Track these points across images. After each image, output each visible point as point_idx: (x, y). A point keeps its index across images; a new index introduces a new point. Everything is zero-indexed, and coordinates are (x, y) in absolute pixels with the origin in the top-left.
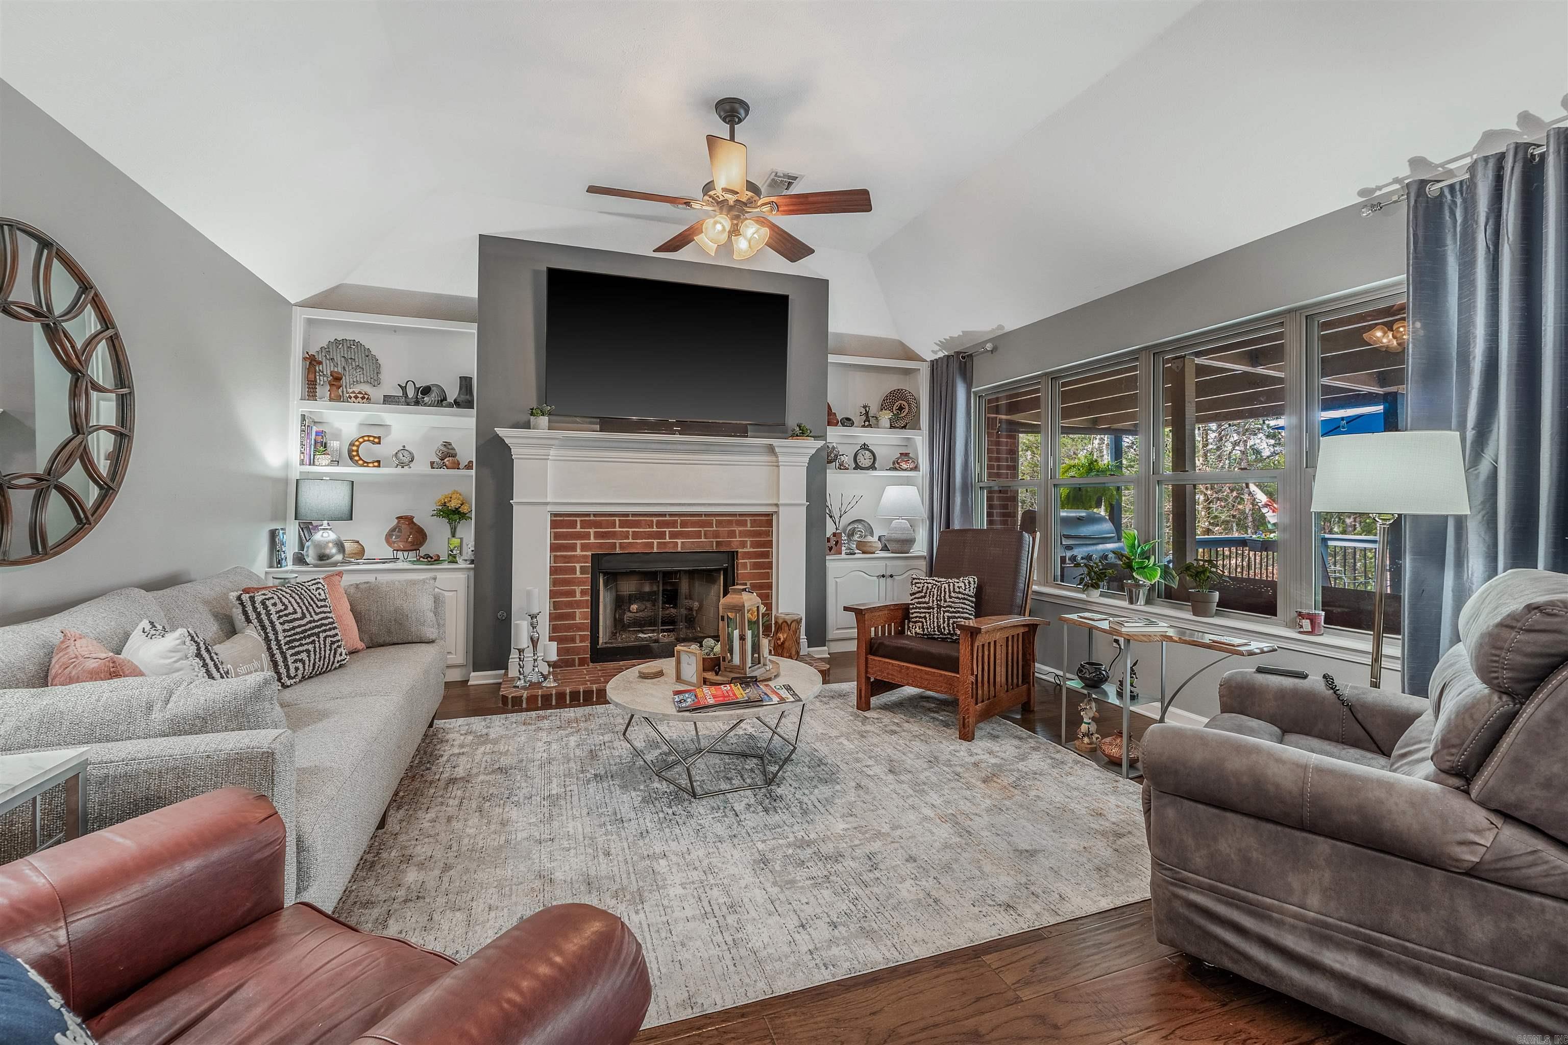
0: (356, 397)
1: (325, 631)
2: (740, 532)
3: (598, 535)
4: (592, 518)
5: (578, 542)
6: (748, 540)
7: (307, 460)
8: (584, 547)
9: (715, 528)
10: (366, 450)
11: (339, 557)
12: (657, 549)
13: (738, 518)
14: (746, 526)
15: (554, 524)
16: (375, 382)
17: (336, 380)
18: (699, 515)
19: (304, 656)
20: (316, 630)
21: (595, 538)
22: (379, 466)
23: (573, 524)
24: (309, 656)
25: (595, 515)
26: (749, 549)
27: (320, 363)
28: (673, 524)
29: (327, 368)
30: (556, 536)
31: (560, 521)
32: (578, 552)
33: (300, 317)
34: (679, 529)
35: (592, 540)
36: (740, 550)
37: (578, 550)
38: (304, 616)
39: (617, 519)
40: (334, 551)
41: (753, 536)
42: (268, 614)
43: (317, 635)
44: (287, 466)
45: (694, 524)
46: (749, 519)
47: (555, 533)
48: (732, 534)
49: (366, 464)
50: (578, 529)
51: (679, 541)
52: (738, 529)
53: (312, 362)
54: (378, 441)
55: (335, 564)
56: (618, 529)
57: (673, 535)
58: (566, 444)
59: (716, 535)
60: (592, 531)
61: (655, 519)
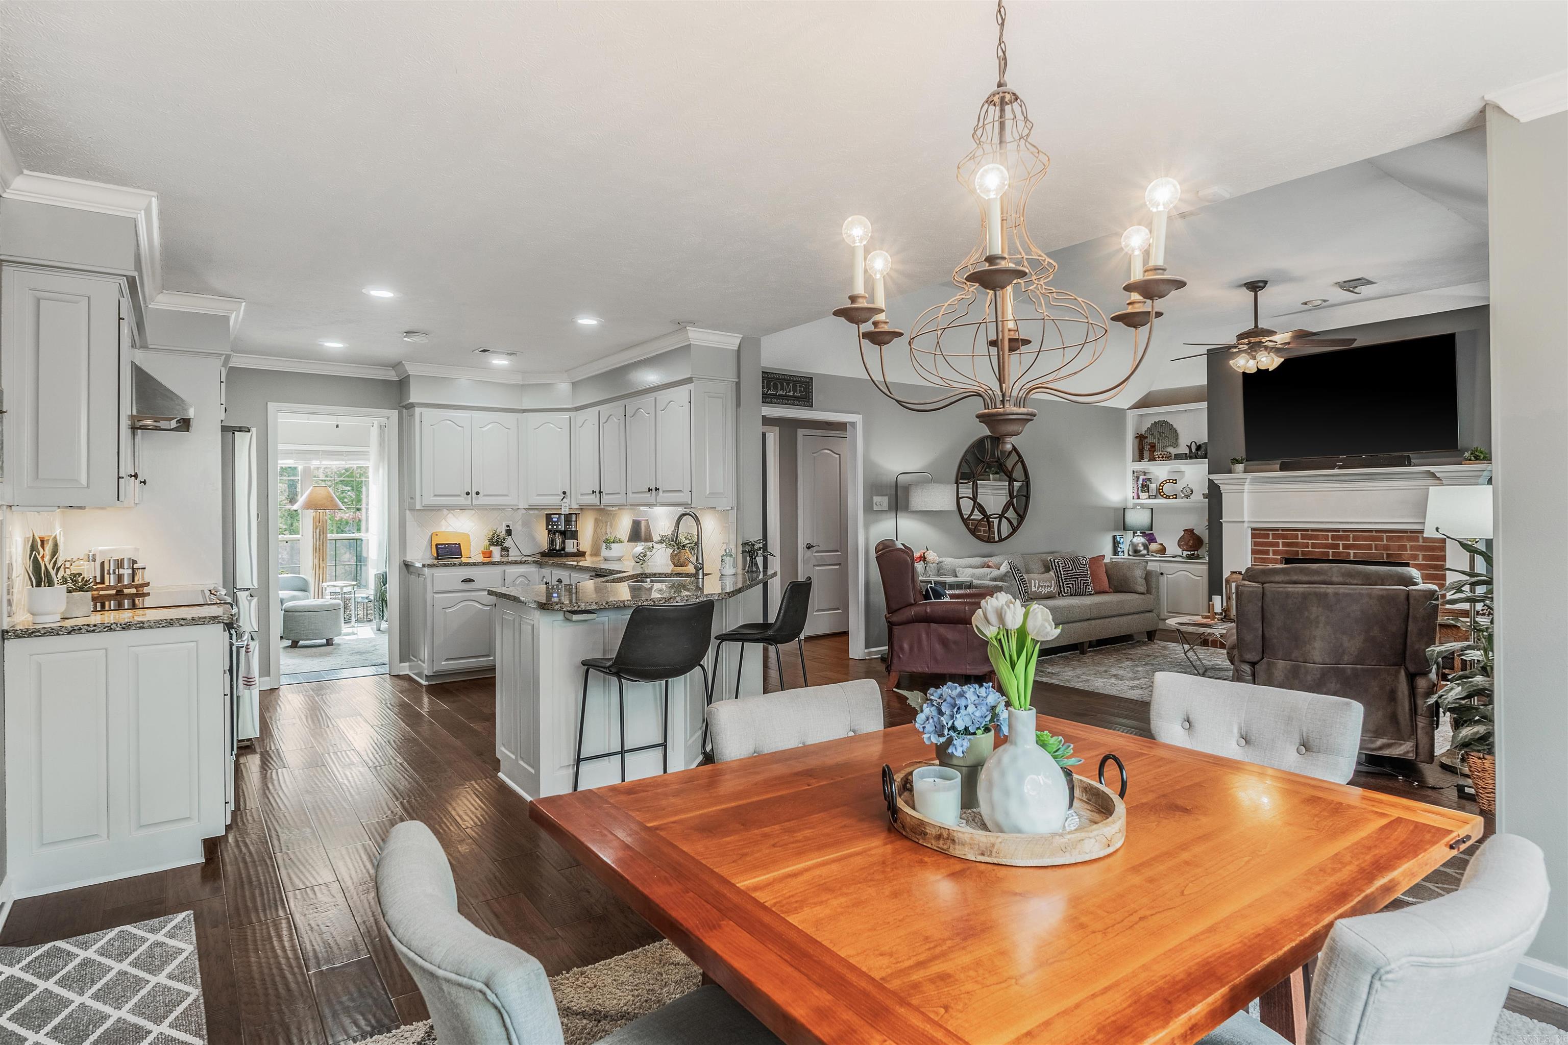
0: (1163, 457)
2: (1411, 547)
3: (1284, 544)
4: (1280, 532)
5: (1271, 549)
6: (1420, 554)
7: (1136, 497)
8: (1275, 553)
9: (1385, 542)
10: (1167, 488)
11: (1145, 552)
12: (1332, 556)
13: (1409, 534)
14: (1418, 541)
15: (1254, 536)
16: (1176, 444)
17: (1153, 447)
18: (1370, 531)
19: (1071, 585)
21: (1283, 546)
22: (1176, 498)
23: (1267, 536)
24: (1073, 586)
25: (1282, 530)
26: (1420, 561)
27: (1147, 437)
28: (1347, 538)
29: (1150, 440)
30: (1255, 544)
31: (1258, 534)
32: (1271, 556)
33: (1131, 416)
34: (1351, 542)
35: (1281, 548)
36: (1411, 562)
37: (1271, 554)
38: (1072, 570)
39: (1299, 533)
40: (1142, 548)
41: (1426, 551)
42: (1059, 567)
43: (1077, 578)
44: (1126, 500)
45: (1365, 539)
47: (1255, 542)
48: (1404, 548)
49: (1168, 497)
50: (1271, 539)
51: (1352, 552)
52: (1408, 544)
53: (1140, 438)
54: (1175, 482)
55: (1144, 556)
56: (1300, 541)
57: (1346, 547)
58: (1254, 481)
59: (1386, 548)
60: (1280, 541)
61: (1330, 534)
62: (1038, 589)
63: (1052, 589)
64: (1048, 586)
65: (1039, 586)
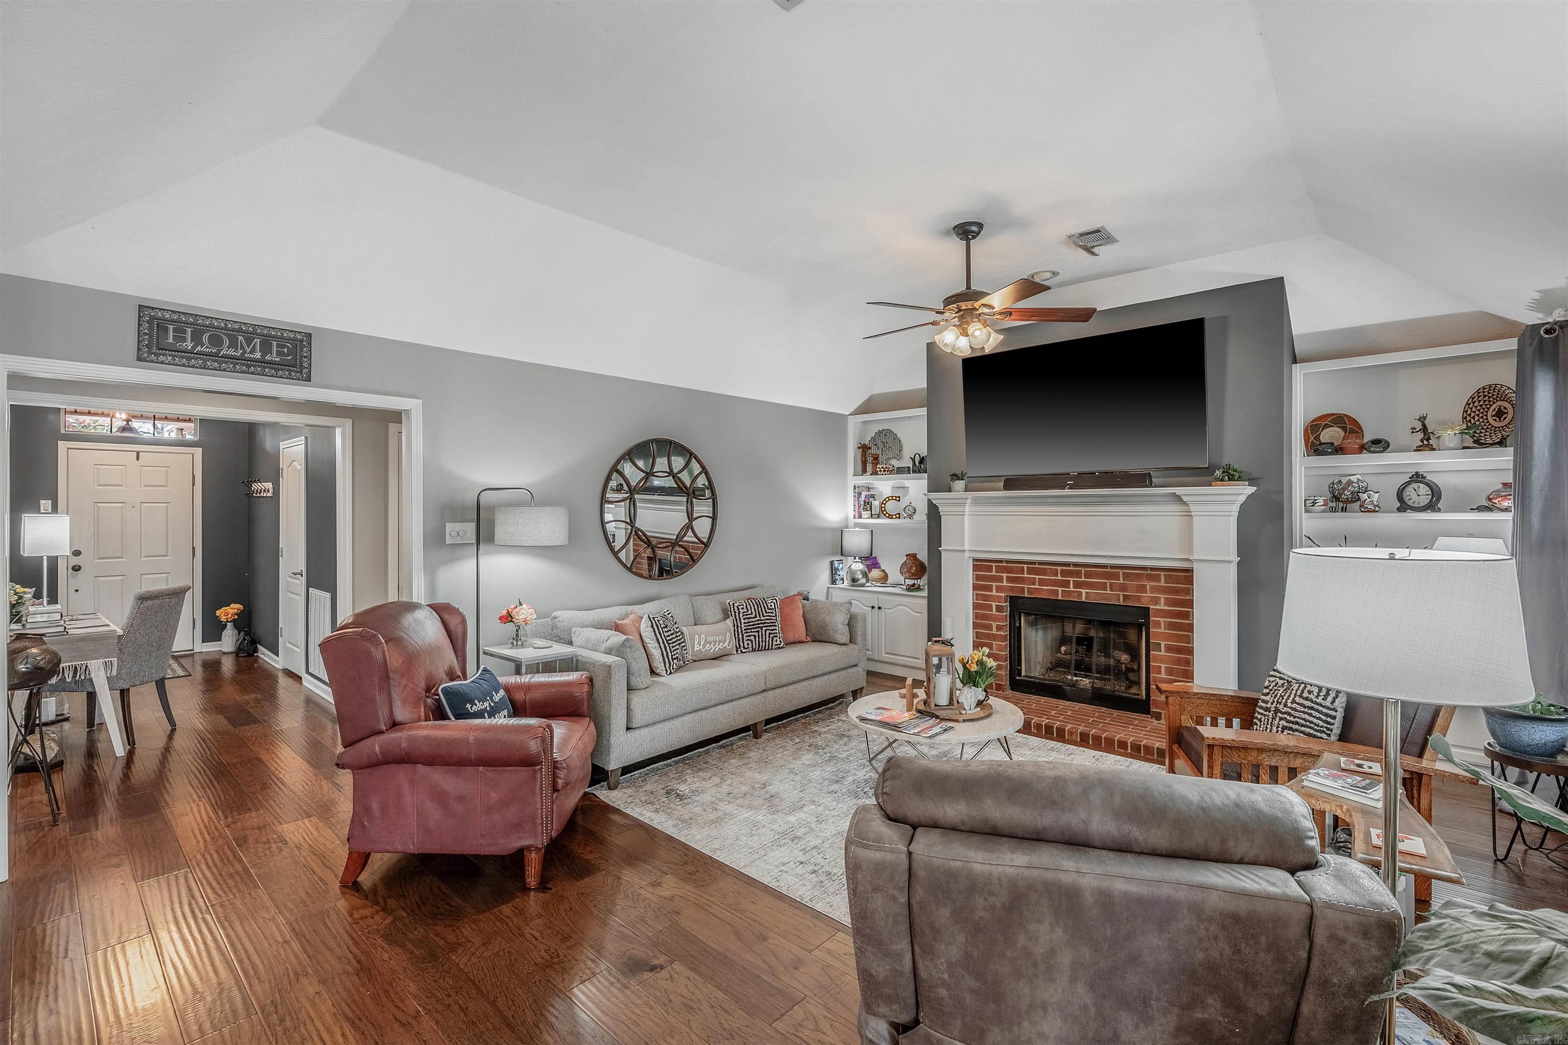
0: (884, 471)
1: (766, 626)
2: (1152, 587)
3: (1010, 579)
4: (1004, 564)
5: (994, 584)
6: (1163, 597)
7: (857, 516)
8: (999, 589)
9: (1121, 581)
10: (891, 507)
11: (863, 581)
12: (1062, 597)
13: (1149, 572)
14: (1160, 581)
15: (976, 568)
16: (899, 457)
17: (876, 459)
18: (1105, 566)
19: (752, 638)
20: (761, 625)
21: (1007, 581)
22: (899, 518)
23: (990, 569)
24: (755, 639)
25: (1007, 562)
26: (1162, 606)
27: (870, 448)
28: (1078, 574)
29: (874, 451)
30: (978, 578)
31: (980, 565)
32: (994, 593)
33: (854, 424)
34: (1083, 579)
35: (1005, 583)
36: (1152, 607)
37: (994, 591)
38: (756, 616)
39: (1025, 566)
40: (860, 576)
41: (1168, 593)
42: (739, 613)
43: (761, 628)
44: (847, 519)
45: (1098, 575)
46: (1162, 573)
47: (977, 575)
48: (1142, 589)
49: (890, 517)
50: (994, 573)
51: (1084, 591)
52: (1149, 584)
53: (864, 448)
54: (898, 499)
55: (863, 585)
56: (1026, 575)
57: (1077, 585)
58: (976, 502)
59: (1123, 588)
60: (1005, 575)
61: (1059, 568)
62: (704, 646)
63: (726, 644)
64: (720, 642)
65: (706, 642)
